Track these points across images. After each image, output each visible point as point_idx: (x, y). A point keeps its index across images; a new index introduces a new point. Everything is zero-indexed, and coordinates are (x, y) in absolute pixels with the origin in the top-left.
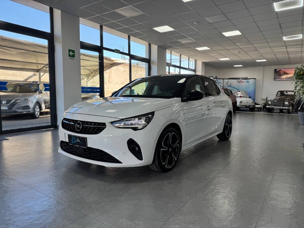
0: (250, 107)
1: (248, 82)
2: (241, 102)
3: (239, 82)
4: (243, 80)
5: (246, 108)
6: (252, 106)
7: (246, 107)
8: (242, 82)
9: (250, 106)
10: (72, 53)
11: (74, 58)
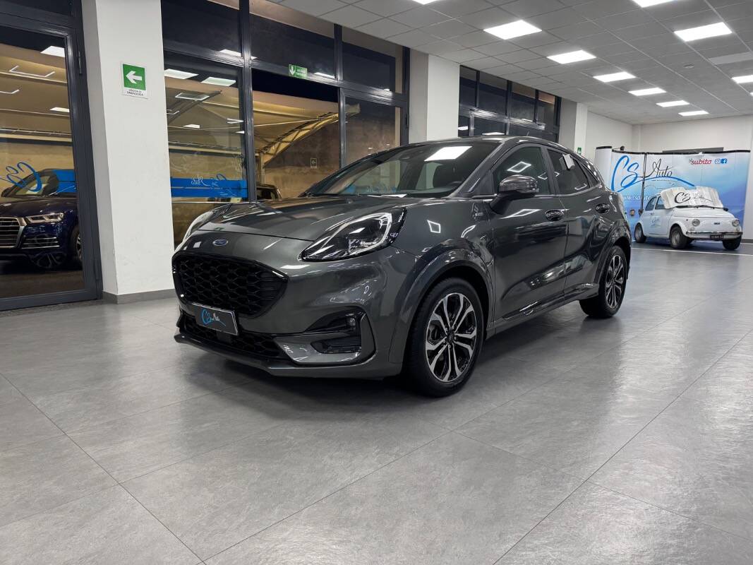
0: (726, 237)
1: (722, 161)
2: (697, 222)
3: (693, 163)
4: (708, 157)
5: (711, 239)
6: (731, 234)
7: (713, 236)
8: (707, 162)
9: (724, 233)
10: (134, 75)
11: (142, 91)
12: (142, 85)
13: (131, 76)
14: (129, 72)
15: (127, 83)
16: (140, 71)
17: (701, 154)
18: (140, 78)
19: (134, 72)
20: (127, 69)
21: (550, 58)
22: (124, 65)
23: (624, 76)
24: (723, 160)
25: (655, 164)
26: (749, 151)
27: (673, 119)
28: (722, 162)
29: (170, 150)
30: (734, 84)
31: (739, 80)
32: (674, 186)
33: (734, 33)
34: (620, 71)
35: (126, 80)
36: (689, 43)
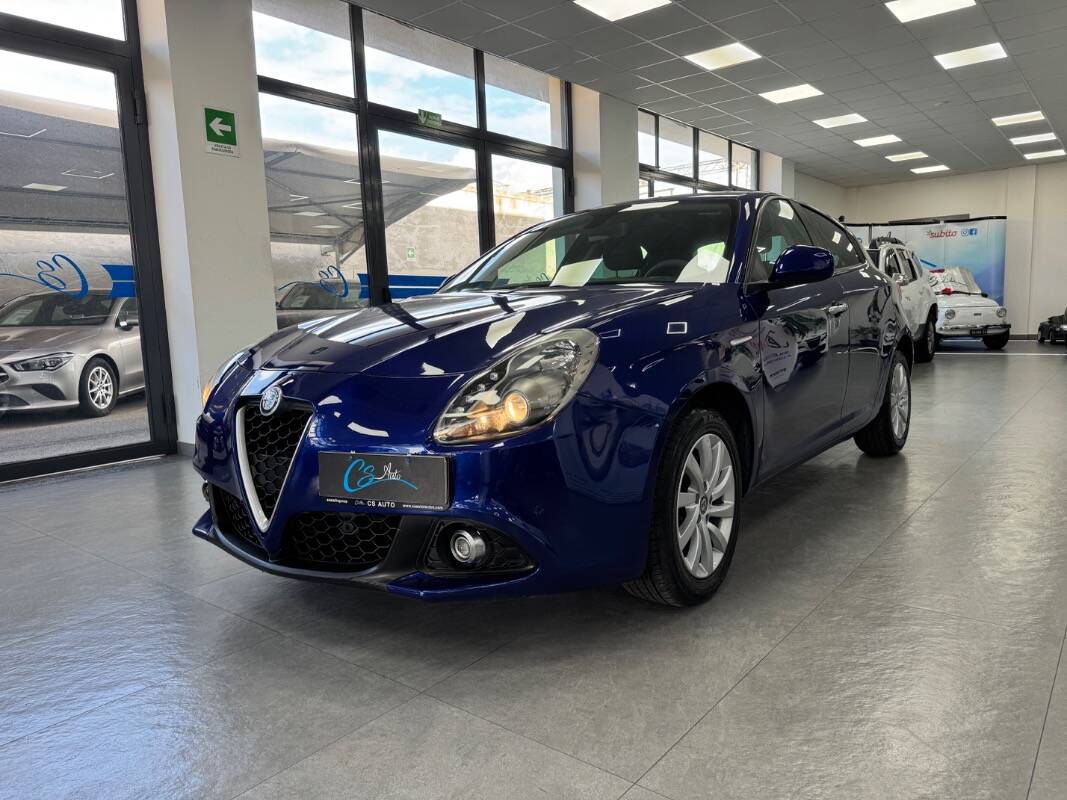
0: (989, 332)
1: (971, 232)
2: (952, 314)
3: (933, 235)
4: (951, 227)
5: (968, 336)
6: (995, 326)
7: (974, 333)
8: (949, 234)
9: (986, 327)
10: (221, 123)
11: (232, 147)
12: (230, 138)
13: (217, 126)
14: (213, 119)
15: (211, 136)
16: (227, 118)
17: (942, 223)
18: (228, 128)
19: (220, 120)
20: (211, 114)
21: (763, 95)
22: (206, 109)
23: (856, 118)
24: (971, 230)
26: (1005, 218)
27: (903, 178)
30: (992, 125)
31: (1000, 121)
33: (1009, 56)
35: (210, 131)
36: (950, 71)
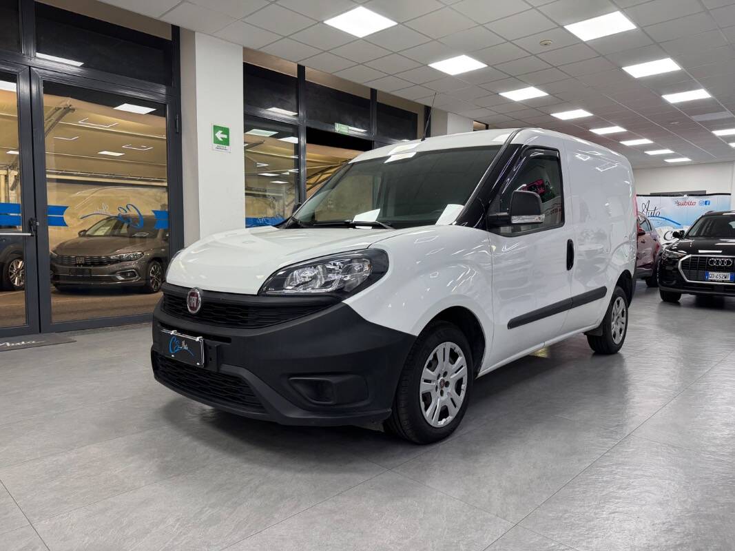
3: (679, 204)
4: (692, 199)
8: (691, 204)
10: (222, 133)
11: (227, 147)
12: (226, 142)
13: (219, 135)
14: (217, 131)
15: (216, 141)
16: (226, 131)
17: (685, 196)
18: (225, 136)
19: (221, 132)
20: (216, 128)
21: (552, 115)
22: (214, 126)
23: (617, 129)
24: (706, 202)
25: (644, 206)
26: (730, 194)
27: (659, 165)
28: (706, 204)
29: (246, 194)
30: (713, 135)
31: (718, 133)
32: (662, 225)
33: (714, 98)
34: (614, 126)
35: (216, 138)
36: (674, 104)
